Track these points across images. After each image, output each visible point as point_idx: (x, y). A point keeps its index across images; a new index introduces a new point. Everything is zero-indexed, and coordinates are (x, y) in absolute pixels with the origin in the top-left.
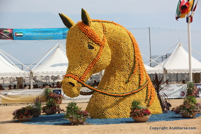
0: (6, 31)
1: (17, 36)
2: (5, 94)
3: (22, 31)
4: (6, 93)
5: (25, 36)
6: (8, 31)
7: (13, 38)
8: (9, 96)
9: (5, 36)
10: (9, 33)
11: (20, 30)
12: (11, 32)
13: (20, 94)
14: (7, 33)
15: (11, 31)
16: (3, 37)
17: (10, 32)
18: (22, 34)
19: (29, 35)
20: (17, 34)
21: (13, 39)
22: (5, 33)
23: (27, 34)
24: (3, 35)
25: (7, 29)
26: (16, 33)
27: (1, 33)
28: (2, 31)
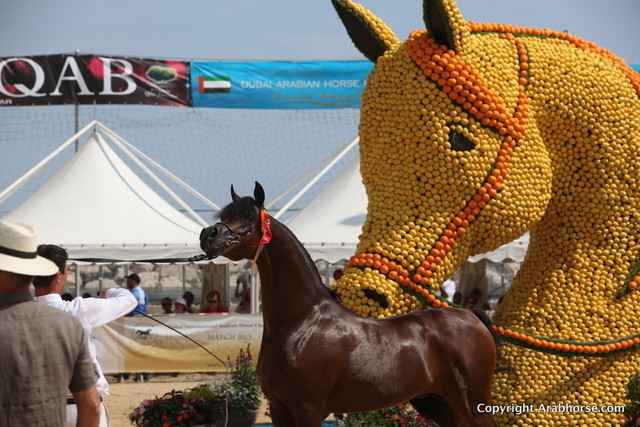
0: (160, 68)
1: (208, 91)
2: (142, 333)
3: (229, 69)
4: (144, 329)
5: (241, 93)
6: (171, 70)
7: (191, 98)
8: (159, 342)
9: (156, 92)
10: (172, 76)
11: (220, 65)
12: (180, 73)
13: (201, 334)
14: (166, 78)
15: (183, 68)
16: (148, 94)
17: (176, 75)
18: (226, 84)
19: (255, 89)
20: (208, 84)
21: (190, 105)
22: (158, 76)
23: (248, 85)
24: (149, 88)
25: (163, 63)
26: (202, 79)
27: (142, 79)
28: (146, 69)
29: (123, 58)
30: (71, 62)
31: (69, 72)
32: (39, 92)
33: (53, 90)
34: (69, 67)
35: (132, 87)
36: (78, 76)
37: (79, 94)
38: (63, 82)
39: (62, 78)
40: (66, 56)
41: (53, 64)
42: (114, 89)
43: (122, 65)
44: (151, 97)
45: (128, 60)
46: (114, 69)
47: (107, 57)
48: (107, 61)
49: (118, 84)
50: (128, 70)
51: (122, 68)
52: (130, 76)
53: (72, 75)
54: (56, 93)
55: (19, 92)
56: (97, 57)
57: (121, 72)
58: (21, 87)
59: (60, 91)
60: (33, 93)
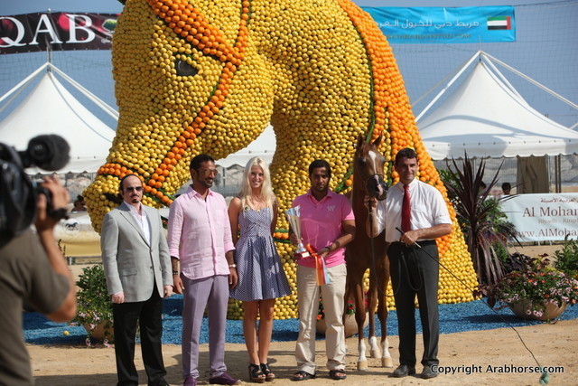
0: (111, 21)
9: (110, 39)
22: (111, 27)
27: (99, 30)
28: (103, 21)
29: (84, 14)
30: (44, 18)
31: (43, 26)
32: (20, 43)
33: (31, 41)
34: (43, 22)
35: (92, 36)
36: (50, 29)
37: (52, 42)
38: (39, 33)
39: (38, 31)
40: (41, 14)
41: (31, 21)
42: (77, 39)
43: (84, 19)
44: (107, 43)
45: (88, 15)
46: (78, 22)
47: (72, 14)
48: (73, 16)
49: (81, 34)
50: (89, 23)
51: (83, 22)
52: (90, 28)
53: (46, 28)
54: (34, 42)
55: (5, 43)
56: (65, 13)
57: (83, 25)
58: (6, 40)
59: (37, 41)
60: (16, 43)
